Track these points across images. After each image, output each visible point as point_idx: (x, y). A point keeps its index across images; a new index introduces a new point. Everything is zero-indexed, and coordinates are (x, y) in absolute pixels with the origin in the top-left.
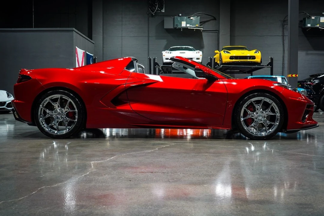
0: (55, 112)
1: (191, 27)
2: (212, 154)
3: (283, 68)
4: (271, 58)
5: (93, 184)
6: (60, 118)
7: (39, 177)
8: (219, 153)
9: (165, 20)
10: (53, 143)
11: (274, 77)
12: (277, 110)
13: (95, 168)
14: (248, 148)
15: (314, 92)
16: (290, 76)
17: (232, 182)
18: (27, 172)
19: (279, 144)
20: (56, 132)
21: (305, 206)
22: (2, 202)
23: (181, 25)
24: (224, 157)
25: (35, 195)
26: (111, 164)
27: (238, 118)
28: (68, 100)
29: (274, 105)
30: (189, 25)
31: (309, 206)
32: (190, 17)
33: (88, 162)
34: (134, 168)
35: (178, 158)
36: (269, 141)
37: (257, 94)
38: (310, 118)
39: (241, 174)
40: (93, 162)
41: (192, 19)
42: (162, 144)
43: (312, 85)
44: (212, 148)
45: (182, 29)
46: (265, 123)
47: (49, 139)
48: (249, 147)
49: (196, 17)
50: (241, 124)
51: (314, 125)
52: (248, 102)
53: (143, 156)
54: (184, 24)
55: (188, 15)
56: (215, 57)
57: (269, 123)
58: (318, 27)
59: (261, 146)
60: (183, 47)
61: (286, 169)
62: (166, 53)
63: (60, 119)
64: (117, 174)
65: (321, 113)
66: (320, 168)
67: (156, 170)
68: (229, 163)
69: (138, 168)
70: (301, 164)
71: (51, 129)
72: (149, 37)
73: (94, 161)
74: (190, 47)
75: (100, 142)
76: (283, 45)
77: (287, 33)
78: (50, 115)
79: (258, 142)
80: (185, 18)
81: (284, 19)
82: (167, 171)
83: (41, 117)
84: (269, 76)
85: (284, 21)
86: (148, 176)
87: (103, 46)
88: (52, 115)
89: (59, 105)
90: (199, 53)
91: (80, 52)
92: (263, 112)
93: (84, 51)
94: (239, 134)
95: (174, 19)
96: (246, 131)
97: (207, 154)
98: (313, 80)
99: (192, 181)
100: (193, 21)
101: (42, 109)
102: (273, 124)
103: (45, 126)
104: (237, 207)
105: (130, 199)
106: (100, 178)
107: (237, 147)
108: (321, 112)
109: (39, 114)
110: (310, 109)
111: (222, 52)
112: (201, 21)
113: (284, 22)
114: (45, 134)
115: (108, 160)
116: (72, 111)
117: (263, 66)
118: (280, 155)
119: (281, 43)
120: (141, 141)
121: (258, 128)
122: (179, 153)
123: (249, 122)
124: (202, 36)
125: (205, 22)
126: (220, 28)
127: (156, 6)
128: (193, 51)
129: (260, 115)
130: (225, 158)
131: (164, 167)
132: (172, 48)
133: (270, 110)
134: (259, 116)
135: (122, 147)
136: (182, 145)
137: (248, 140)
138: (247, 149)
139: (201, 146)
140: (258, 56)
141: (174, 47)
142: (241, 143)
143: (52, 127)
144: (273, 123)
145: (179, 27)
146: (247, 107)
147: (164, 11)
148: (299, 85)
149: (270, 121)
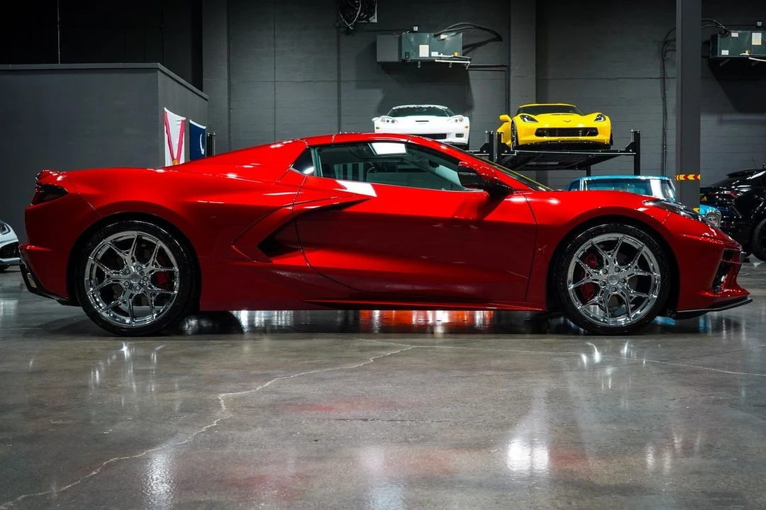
0: (125, 273)
1: (441, 58)
2: (502, 373)
3: (664, 155)
4: (635, 133)
5: (229, 449)
6: (138, 288)
7: (102, 435)
8: (518, 370)
9: (378, 40)
10: (122, 347)
11: (643, 178)
12: (653, 263)
13: (231, 411)
14: (587, 356)
15: (738, 213)
16: (682, 177)
17: (553, 442)
18: (70, 422)
19: (659, 345)
20: (128, 321)
21: (725, 499)
22: (24, 496)
23: (419, 54)
24: (531, 381)
25: (97, 478)
26: (266, 399)
27: (561, 284)
28: (155, 245)
29: (646, 251)
30: (437, 53)
31: (736, 499)
32: (439, 35)
33: (211, 396)
34: (323, 409)
35: (423, 383)
36: (635, 339)
37: (605, 228)
38: (731, 283)
39: (574, 422)
40: (223, 395)
41: (443, 40)
42: (383, 348)
43: (733, 198)
44: (502, 356)
45: (419, 63)
46: (625, 296)
47: (112, 338)
48: (590, 353)
49: (454, 34)
50: (569, 298)
51: (741, 298)
52: (586, 246)
53: (339, 378)
54: (424, 51)
55: (434, 28)
56: (499, 130)
57: (635, 296)
58: (747, 57)
59: (616, 352)
60: (423, 106)
61: (677, 407)
62: (383, 121)
63: (136, 290)
64: (284, 424)
65: (756, 264)
66: (758, 406)
67: (374, 414)
68: (545, 395)
69: (331, 409)
70: (712, 395)
71: (116, 314)
72: (339, 82)
73: (224, 392)
74: (441, 107)
75: (233, 345)
76: (664, 99)
77: (673, 71)
78: (114, 281)
79: (608, 341)
80: (428, 36)
81: (666, 38)
82: (400, 416)
83: (91, 286)
84: (630, 177)
85: (666, 43)
86: (356, 430)
87: (229, 104)
88: (118, 281)
89: (134, 255)
90: (461, 120)
91: (174, 122)
92: (619, 270)
93: (184, 119)
94: (562, 319)
95: (400, 39)
96: (580, 315)
97: (489, 373)
98: (736, 185)
99: (461, 440)
100: (447, 44)
101: (92, 266)
102: (645, 298)
103: (101, 307)
104: (570, 503)
105: (321, 487)
106: (246, 434)
107: (561, 354)
108: (755, 261)
109: (87, 278)
110: (731, 261)
111: (517, 119)
112: (466, 44)
113: (666, 45)
114: (100, 326)
115: (258, 389)
116: (166, 270)
117: (617, 151)
118: (663, 374)
119: (659, 94)
120: (332, 340)
121: (609, 307)
122: (424, 371)
123: (586, 293)
124: (468, 78)
125: (474, 46)
126: (512, 61)
127: (357, 9)
128: (449, 118)
129: (614, 276)
130: (534, 382)
131: (391, 405)
132: (397, 109)
133: (636, 264)
134: (611, 278)
135: (288, 357)
136: (430, 350)
137: (585, 334)
138: (584, 358)
139: (474, 352)
140: (604, 129)
141: (401, 107)
142: (569, 342)
143: (117, 309)
144: (644, 296)
145: (413, 58)
146: (582, 258)
147: (375, 21)
148: (703, 197)
149: (638, 289)
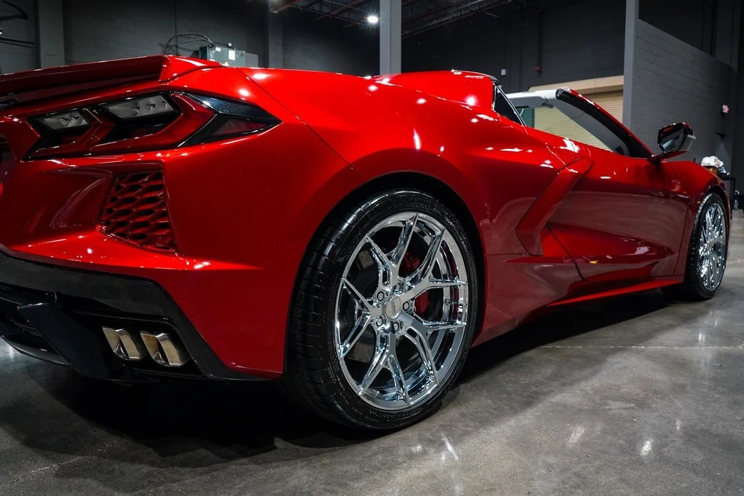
126: (41, 39)
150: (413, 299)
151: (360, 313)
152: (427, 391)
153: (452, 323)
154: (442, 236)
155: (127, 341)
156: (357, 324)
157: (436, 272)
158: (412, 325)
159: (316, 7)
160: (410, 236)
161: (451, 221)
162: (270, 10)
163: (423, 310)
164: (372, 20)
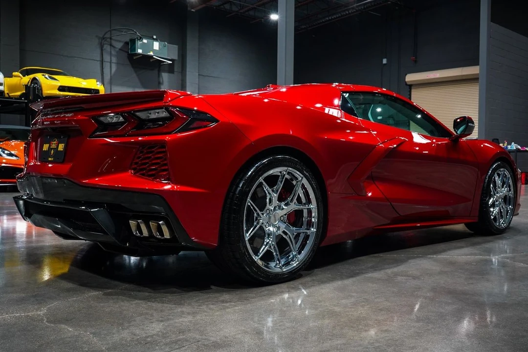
12: (512, 187)
29: (510, 180)
58: (152, 56)
76: (102, 75)
85: (104, 38)
111: (40, 77)
150: (285, 215)
151: (256, 219)
152: (293, 264)
153: (308, 229)
154: (302, 181)
155: (143, 227)
156: (255, 224)
157: (299, 200)
158: (285, 228)
159: (227, 6)
160: (284, 180)
161: (307, 172)
162: (189, 9)
163: (292, 221)
164: (274, 17)
